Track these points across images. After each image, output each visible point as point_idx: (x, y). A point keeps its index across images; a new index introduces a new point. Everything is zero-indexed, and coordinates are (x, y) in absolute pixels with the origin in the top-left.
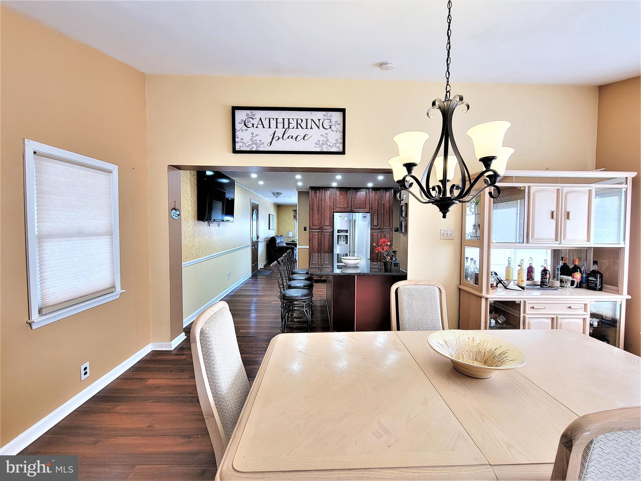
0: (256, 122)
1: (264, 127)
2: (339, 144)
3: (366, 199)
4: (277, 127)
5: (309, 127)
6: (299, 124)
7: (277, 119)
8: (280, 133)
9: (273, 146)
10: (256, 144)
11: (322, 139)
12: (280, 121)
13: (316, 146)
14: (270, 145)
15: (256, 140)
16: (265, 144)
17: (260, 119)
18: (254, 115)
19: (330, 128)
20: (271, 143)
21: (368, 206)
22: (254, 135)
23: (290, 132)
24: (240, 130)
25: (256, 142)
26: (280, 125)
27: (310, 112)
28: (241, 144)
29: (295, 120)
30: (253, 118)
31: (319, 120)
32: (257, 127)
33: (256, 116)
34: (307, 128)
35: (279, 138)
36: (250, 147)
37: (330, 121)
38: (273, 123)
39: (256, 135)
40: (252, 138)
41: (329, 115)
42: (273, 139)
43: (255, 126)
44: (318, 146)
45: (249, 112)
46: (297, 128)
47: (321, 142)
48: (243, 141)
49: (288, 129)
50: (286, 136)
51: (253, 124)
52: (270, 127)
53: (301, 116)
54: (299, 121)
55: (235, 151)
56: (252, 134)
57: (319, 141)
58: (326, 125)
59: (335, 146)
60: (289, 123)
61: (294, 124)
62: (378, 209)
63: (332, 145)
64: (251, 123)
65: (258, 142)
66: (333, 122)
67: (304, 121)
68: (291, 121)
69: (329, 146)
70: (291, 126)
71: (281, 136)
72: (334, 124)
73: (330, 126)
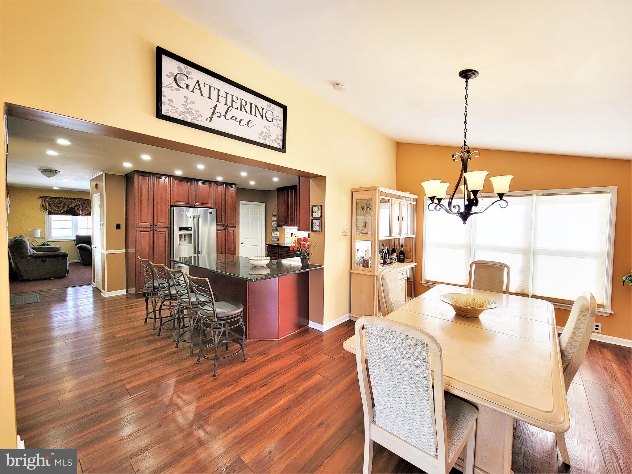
0: (192, 84)
1: (202, 95)
2: (279, 140)
3: (209, 194)
4: (218, 101)
5: (253, 113)
6: (243, 106)
7: (219, 90)
8: (222, 108)
9: (214, 123)
10: (191, 114)
11: (265, 130)
12: (222, 94)
13: (259, 136)
14: (210, 121)
15: (192, 109)
16: (204, 118)
17: (198, 82)
18: (189, 72)
19: (273, 121)
20: (211, 118)
21: (211, 201)
22: (189, 101)
23: (233, 112)
24: (169, 86)
25: (192, 111)
26: (222, 100)
27: (255, 97)
28: (170, 108)
29: (239, 100)
30: (187, 77)
31: (263, 109)
32: (192, 91)
33: (192, 75)
34: (251, 114)
35: (221, 116)
36: (182, 116)
37: (272, 113)
38: (214, 94)
39: (192, 102)
40: (185, 103)
41: (271, 107)
42: (213, 113)
43: (191, 88)
44: (261, 137)
45: (182, 65)
46: (241, 110)
47: (264, 134)
48: (173, 104)
49: (231, 108)
50: (229, 116)
51: (188, 86)
52: (209, 98)
53: (245, 97)
54: (244, 103)
55: (159, 115)
56: (186, 98)
57: (262, 132)
58: (269, 118)
59: (276, 142)
60: (233, 101)
61: (237, 104)
62: (222, 205)
63: (274, 140)
64: (184, 82)
65: (194, 111)
66: (275, 115)
67: (249, 105)
68: (235, 99)
69: (271, 140)
70: (235, 105)
71: (223, 114)
72: (276, 118)
73: (272, 119)
